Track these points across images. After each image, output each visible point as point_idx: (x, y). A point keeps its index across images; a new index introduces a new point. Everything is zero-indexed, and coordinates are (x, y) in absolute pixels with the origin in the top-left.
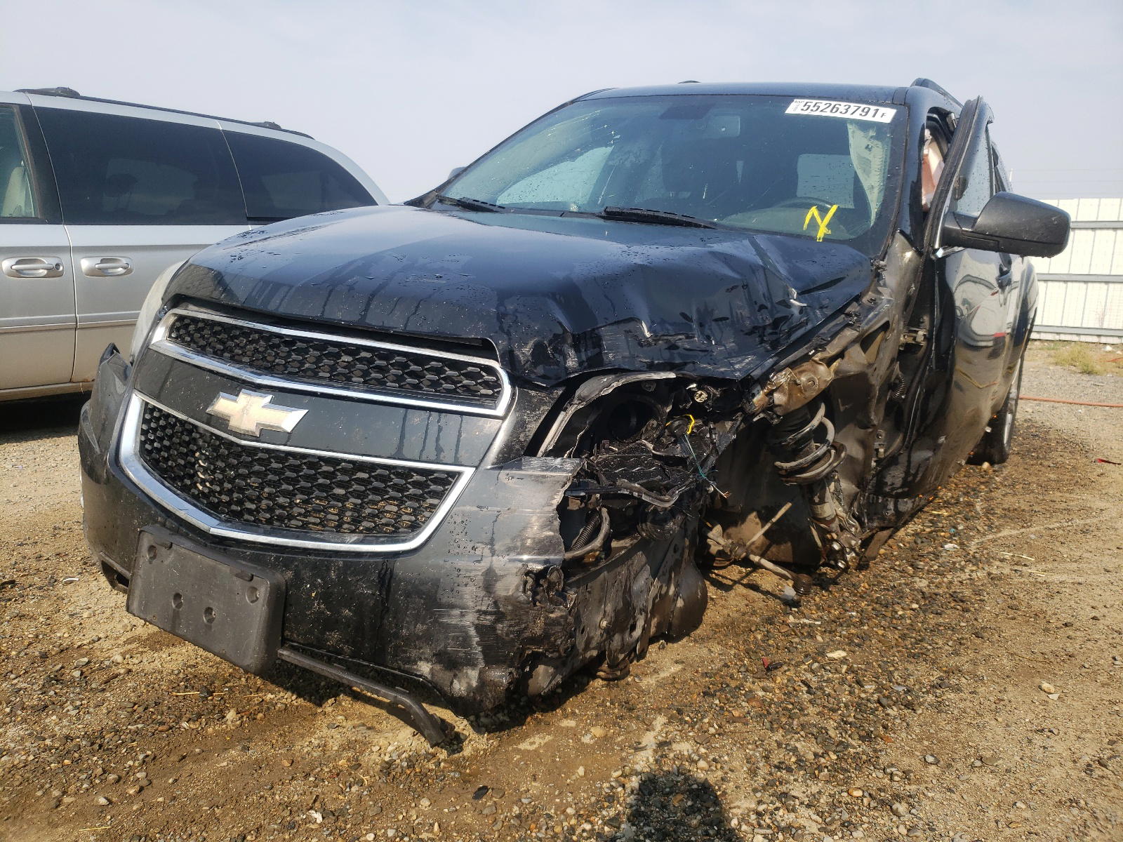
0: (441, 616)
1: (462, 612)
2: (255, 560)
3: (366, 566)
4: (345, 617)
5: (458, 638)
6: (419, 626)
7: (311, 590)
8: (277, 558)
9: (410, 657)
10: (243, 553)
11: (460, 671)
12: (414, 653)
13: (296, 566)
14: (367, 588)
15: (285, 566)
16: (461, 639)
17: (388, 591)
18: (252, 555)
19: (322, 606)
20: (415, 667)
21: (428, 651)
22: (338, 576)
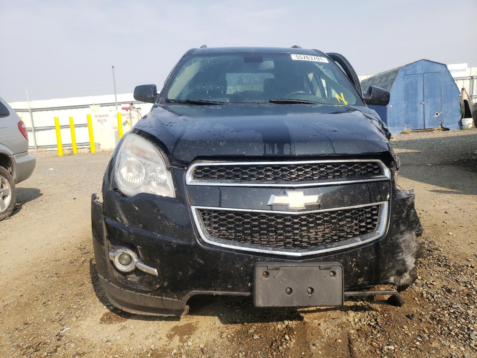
0: (397, 257)
1: (402, 254)
2: (325, 260)
3: (370, 247)
4: (366, 270)
5: (402, 263)
6: (391, 264)
7: (352, 264)
8: (335, 257)
9: (387, 277)
10: (319, 259)
11: (403, 275)
12: (388, 275)
13: (344, 257)
14: (372, 256)
15: (339, 258)
16: (403, 263)
17: (379, 255)
18: (323, 259)
19: (357, 269)
20: (389, 280)
21: (394, 272)
22: (361, 255)
